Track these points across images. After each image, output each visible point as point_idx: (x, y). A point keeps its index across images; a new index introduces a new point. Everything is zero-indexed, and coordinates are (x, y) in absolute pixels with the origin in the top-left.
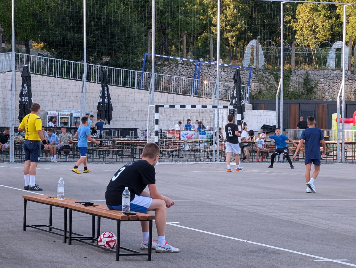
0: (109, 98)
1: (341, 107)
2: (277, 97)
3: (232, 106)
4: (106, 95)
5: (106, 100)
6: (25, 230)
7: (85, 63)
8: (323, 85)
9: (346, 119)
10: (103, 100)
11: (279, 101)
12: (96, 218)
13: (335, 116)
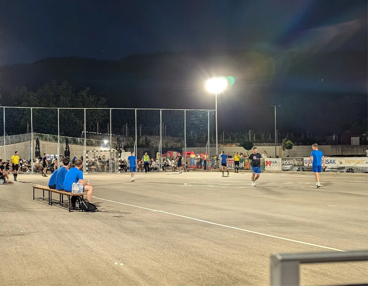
0: (69, 149)
1: (160, 150)
2: (135, 147)
3: (117, 151)
4: (68, 148)
5: (68, 150)
6: (34, 200)
7: (59, 136)
8: (152, 142)
9: (163, 155)
10: (67, 150)
11: (135, 148)
12: (61, 195)
13: (158, 153)
